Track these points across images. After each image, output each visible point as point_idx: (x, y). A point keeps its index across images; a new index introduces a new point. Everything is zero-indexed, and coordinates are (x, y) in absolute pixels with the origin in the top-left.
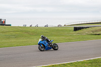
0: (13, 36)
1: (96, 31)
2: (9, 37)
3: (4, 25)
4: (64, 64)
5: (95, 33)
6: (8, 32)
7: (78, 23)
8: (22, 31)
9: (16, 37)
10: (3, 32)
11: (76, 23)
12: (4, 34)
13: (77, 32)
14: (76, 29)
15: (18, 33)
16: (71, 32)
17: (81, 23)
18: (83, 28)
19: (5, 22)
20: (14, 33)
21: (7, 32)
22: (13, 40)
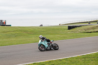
1: (88, 29)
2: (9, 37)
4: (60, 60)
5: (87, 31)
6: (9, 32)
7: (72, 22)
8: (21, 31)
9: (16, 36)
10: (4, 32)
11: (70, 23)
12: (5, 34)
13: (71, 30)
14: (70, 28)
15: (18, 32)
16: (66, 31)
17: (74, 22)
18: (76, 27)
21: (7, 32)
22: (13, 39)
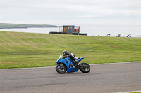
0: (89, 49)
2: (84, 51)
3: (77, 34)
6: (83, 43)
8: (102, 43)
9: (94, 50)
10: (75, 44)
12: (77, 46)
15: (97, 45)
19: (79, 30)
20: (91, 45)
21: (81, 44)
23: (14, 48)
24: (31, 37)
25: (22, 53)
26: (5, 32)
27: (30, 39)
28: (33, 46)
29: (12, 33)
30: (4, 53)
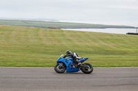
23: (92, 47)
24: (109, 37)
25: (100, 53)
26: (83, 32)
27: (108, 39)
28: (111, 46)
29: (90, 32)
30: (83, 52)
